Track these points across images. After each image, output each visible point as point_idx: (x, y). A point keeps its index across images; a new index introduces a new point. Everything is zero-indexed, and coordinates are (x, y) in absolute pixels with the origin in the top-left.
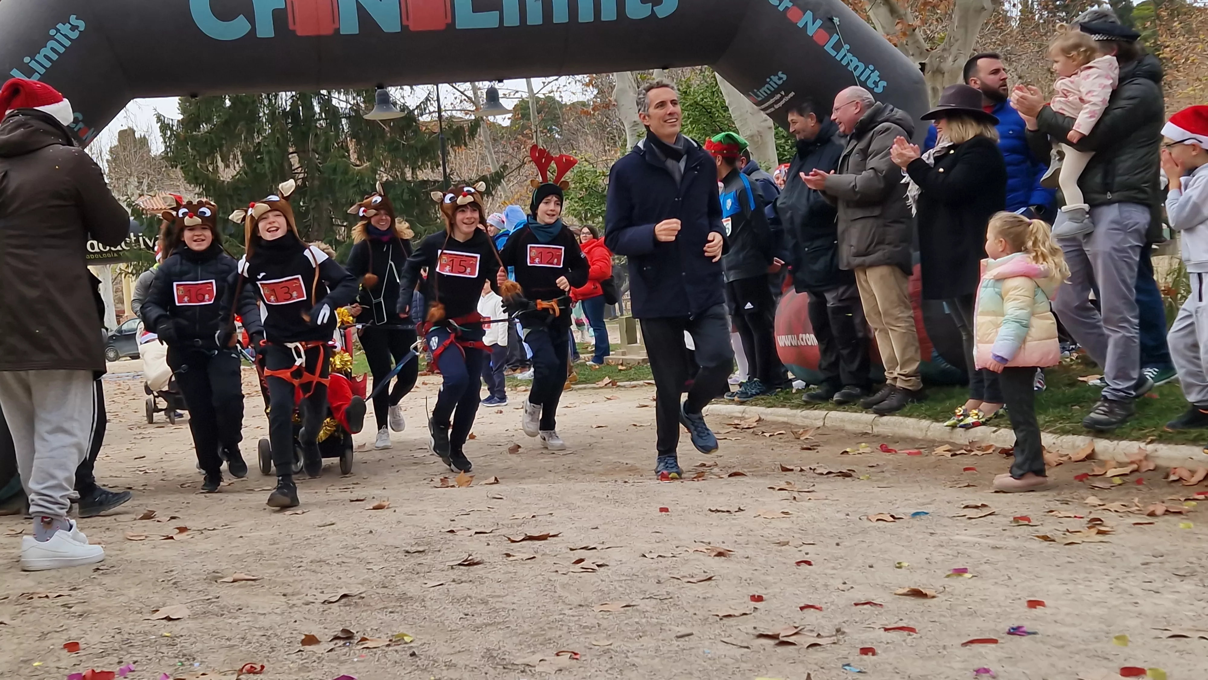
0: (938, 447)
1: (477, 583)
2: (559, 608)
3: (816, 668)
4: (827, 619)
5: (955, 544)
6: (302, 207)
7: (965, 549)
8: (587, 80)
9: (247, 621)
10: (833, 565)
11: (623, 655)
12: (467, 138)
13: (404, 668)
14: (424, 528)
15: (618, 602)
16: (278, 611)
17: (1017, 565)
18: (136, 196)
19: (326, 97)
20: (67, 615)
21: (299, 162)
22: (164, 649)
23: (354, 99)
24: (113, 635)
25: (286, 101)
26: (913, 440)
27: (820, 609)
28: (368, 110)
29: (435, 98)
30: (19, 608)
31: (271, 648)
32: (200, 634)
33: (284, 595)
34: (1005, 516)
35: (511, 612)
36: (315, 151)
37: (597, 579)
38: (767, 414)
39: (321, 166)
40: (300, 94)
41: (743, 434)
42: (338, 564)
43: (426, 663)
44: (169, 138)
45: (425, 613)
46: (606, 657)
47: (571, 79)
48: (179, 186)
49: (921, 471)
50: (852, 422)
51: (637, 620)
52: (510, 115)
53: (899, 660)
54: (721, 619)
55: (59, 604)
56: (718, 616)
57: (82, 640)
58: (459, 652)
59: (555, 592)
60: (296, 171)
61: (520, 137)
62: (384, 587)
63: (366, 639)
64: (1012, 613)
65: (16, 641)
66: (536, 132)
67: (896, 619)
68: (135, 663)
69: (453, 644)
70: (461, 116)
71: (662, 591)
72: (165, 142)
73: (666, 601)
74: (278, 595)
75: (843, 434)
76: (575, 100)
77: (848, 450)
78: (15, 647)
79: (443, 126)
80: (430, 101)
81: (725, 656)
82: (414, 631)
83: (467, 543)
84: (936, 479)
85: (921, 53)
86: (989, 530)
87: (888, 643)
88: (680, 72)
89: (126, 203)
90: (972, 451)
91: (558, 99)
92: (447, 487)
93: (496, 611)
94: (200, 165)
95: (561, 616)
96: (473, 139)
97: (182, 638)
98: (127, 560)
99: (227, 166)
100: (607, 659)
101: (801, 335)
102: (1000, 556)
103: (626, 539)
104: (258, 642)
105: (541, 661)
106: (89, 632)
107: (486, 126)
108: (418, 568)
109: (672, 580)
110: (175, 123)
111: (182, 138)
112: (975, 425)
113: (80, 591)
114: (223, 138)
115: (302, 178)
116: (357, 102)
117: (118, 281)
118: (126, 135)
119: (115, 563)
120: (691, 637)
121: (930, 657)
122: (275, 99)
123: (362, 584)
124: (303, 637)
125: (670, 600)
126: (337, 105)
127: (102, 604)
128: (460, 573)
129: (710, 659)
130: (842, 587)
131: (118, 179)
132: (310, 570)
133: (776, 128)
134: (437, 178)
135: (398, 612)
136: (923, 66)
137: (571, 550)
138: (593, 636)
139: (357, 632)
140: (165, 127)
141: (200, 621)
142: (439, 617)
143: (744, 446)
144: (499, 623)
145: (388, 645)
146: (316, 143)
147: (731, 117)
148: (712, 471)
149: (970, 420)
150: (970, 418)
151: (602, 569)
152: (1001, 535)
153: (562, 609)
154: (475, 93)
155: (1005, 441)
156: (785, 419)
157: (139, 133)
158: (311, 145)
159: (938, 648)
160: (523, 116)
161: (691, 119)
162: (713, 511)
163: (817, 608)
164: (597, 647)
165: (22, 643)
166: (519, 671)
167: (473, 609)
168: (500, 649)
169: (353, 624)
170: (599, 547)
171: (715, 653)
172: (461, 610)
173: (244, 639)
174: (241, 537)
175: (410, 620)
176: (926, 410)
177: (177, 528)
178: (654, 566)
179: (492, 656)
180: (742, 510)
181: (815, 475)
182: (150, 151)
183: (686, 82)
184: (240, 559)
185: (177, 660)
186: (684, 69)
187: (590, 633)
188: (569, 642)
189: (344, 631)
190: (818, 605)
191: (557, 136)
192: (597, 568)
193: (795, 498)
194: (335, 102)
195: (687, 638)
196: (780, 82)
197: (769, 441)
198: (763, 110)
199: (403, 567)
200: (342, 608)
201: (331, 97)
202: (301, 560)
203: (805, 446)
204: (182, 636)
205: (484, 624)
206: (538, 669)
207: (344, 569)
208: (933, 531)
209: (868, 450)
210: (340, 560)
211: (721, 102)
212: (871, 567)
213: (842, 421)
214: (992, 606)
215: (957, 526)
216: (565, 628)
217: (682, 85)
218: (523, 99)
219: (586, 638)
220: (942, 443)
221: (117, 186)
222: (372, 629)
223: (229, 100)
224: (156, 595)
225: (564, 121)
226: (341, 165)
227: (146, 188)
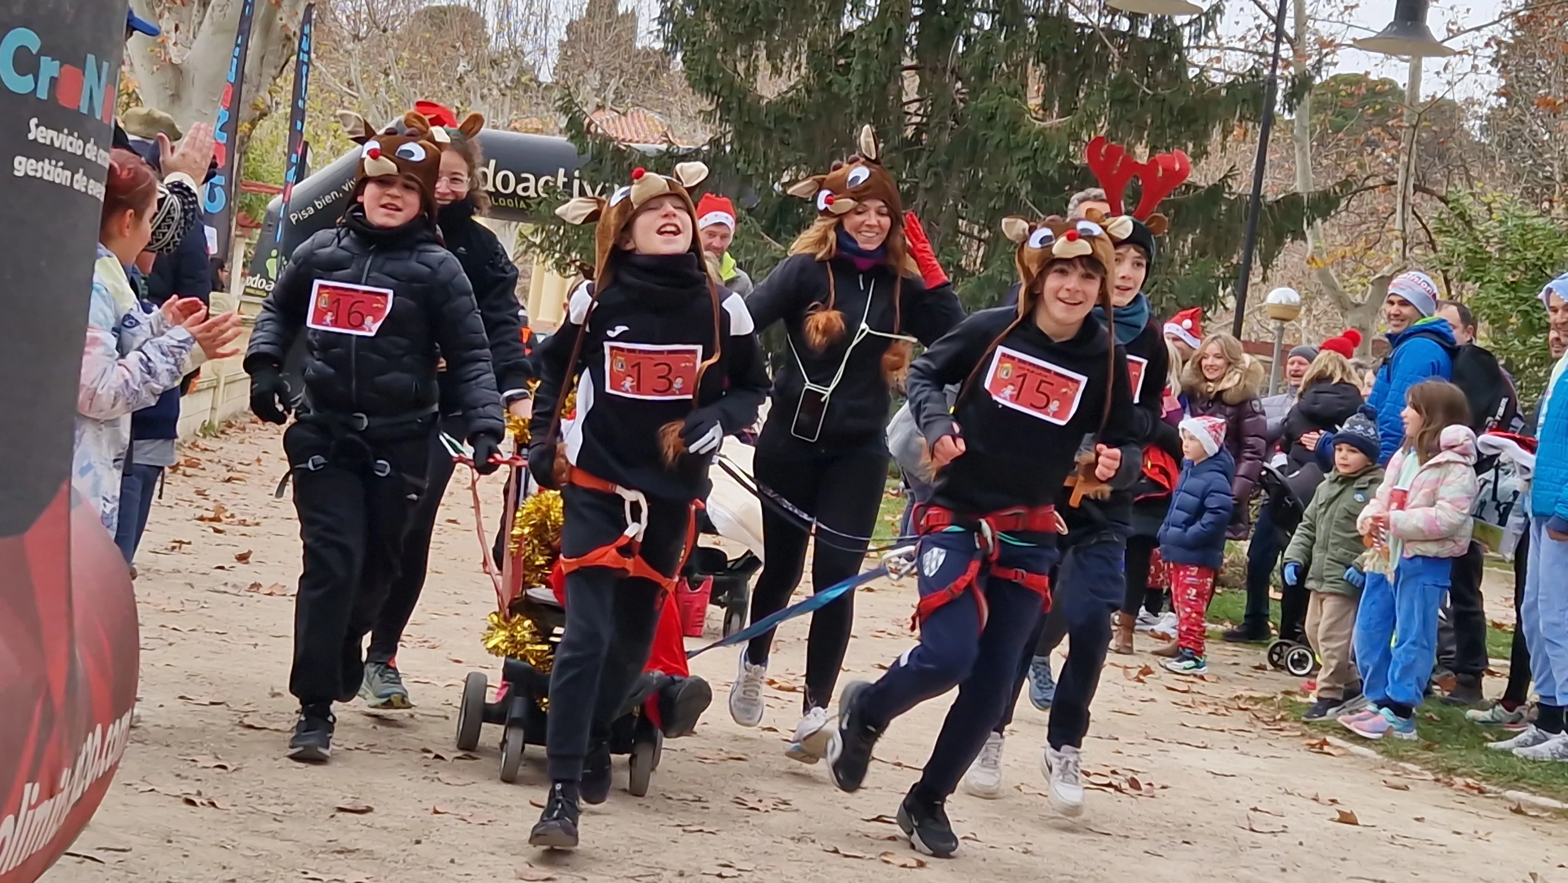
21: (918, 91)
36: (956, 73)
39: (962, 107)
60: (907, 107)
94: (723, 57)
99: (775, 70)
115: (917, 126)
158: (952, 60)
226: (1007, 110)
227: (611, 96)
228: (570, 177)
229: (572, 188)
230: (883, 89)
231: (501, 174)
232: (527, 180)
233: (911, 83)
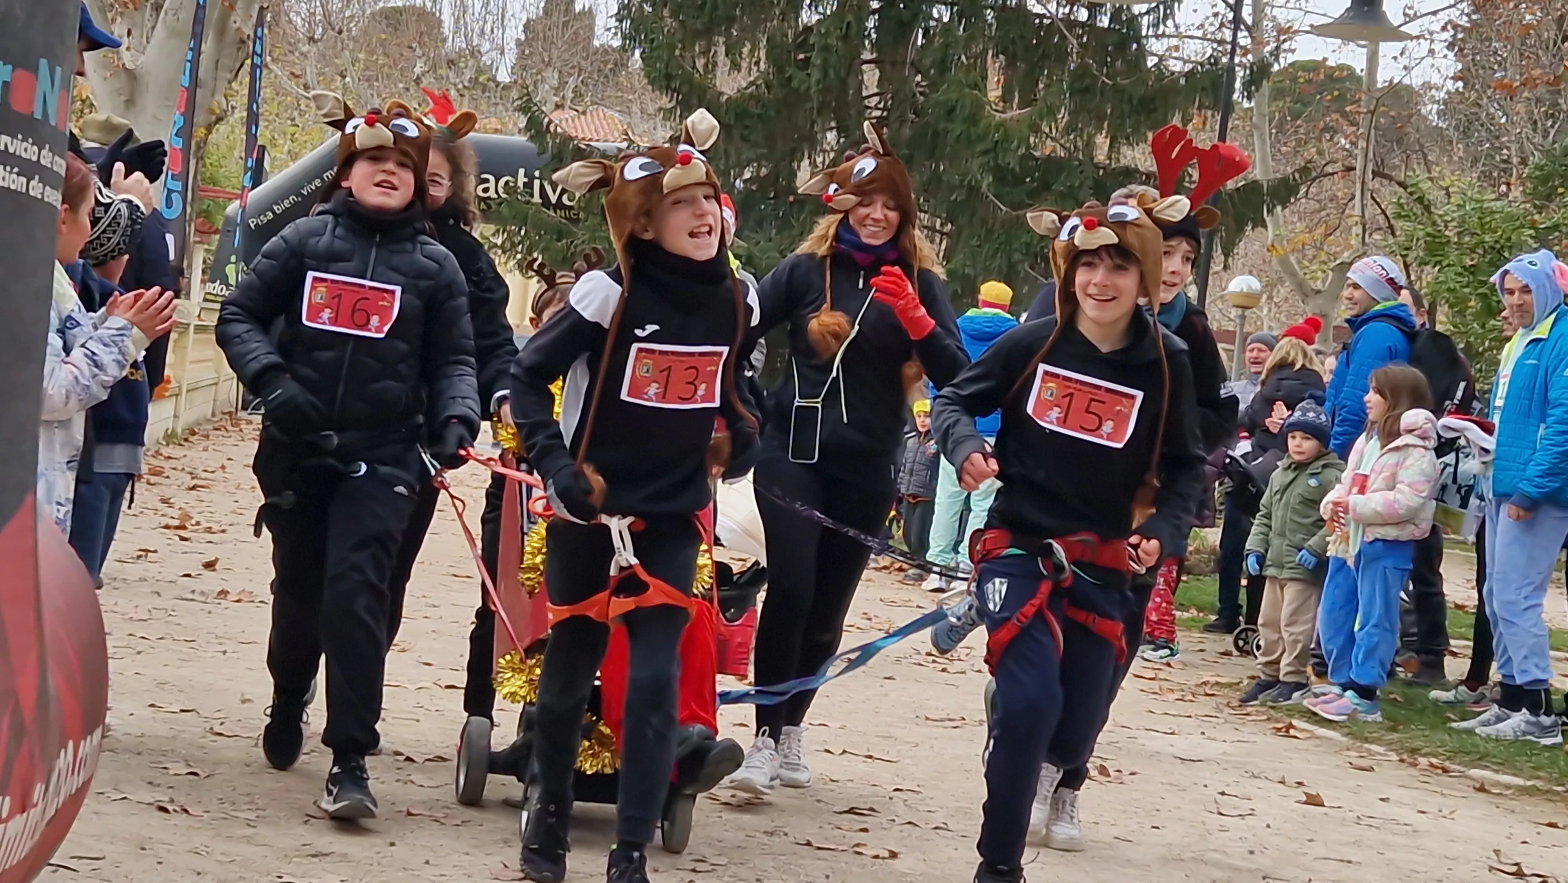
18: (550, 106)
21: (878, 85)
36: (916, 66)
39: (922, 99)
60: (867, 101)
94: (681, 53)
99: (734, 66)
158: (912, 53)
226: (967, 102)
228: (531, 177)
229: (532, 188)
230: (844, 83)
232: (487, 181)
233: (871, 77)
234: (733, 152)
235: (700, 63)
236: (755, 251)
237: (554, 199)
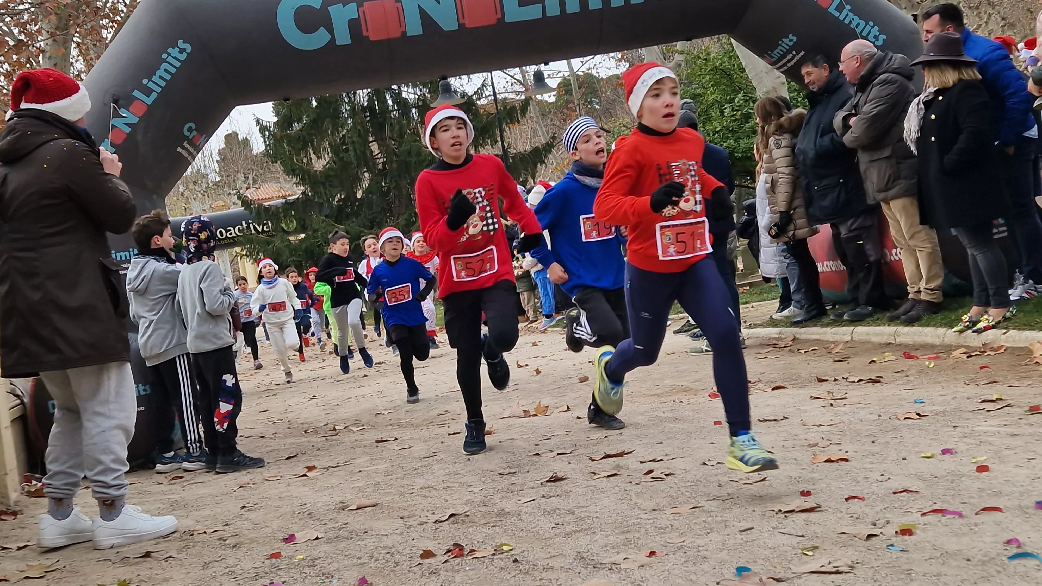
0: (955, 350)
1: (563, 497)
2: (636, 513)
3: (864, 549)
4: (870, 507)
5: (977, 434)
6: (384, 187)
7: (987, 438)
8: (619, 56)
9: (374, 542)
10: (870, 460)
11: (695, 550)
12: (519, 116)
13: (509, 573)
14: (514, 453)
15: (685, 505)
16: (398, 532)
17: (1034, 449)
18: (244, 189)
19: (397, 91)
20: (223, 547)
21: (379, 149)
22: (307, 570)
23: (421, 90)
24: (263, 561)
25: (363, 98)
26: (933, 346)
27: (862, 499)
28: (434, 99)
29: (490, 84)
30: (183, 544)
31: (395, 563)
32: (334, 555)
33: (402, 518)
34: (1019, 407)
35: (594, 519)
36: (391, 138)
37: (666, 487)
38: (801, 334)
39: (397, 150)
40: (374, 90)
41: (781, 353)
42: (444, 488)
43: (527, 567)
44: (268, 138)
45: (521, 525)
46: (680, 553)
47: (605, 56)
48: (279, 178)
49: (941, 373)
50: (877, 335)
51: (704, 519)
52: (555, 93)
53: (936, 538)
54: (777, 513)
55: (215, 538)
56: (774, 511)
57: (238, 566)
58: (554, 556)
59: (631, 500)
60: (376, 157)
61: (565, 111)
62: (484, 506)
63: (475, 551)
64: (1034, 491)
65: (184, 571)
66: (579, 105)
67: (931, 503)
68: (283, 583)
69: (548, 550)
70: (512, 97)
71: (723, 492)
72: (265, 142)
73: (727, 501)
74: (396, 518)
75: (869, 346)
76: (611, 74)
77: (875, 359)
78: (183, 576)
79: (499, 108)
80: (486, 87)
81: (783, 545)
82: (514, 541)
83: (551, 463)
84: (955, 378)
85: (913, 6)
86: (1007, 420)
87: (925, 524)
88: (700, 41)
89: (236, 196)
90: (986, 352)
91: (595, 74)
92: (530, 416)
93: (582, 519)
94: (296, 159)
95: (638, 520)
96: (525, 116)
97: (320, 560)
98: (267, 498)
99: (319, 158)
100: (682, 554)
101: (825, 263)
102: (1018, 442)
103: (688, 451)
104: (384, 559)
105: (624, 559)
106: (243, 560)
107: (534, 103)
108: (512, 487)
109: (732, 483)
110: (272, 125)
111: (279, 137)
112: (986, 329)
113: (231, 526)
114: (312, 135)
115: (383, 163)
116: (424, 94)
117: (234, 262)
118: (231, 138)
119: (258, 502)
120: (752, 530)
121: (963, 534)
122: (354, 97)
123: (466, 504)
124: (421, 552)
125: (731, 500)
126: (407, 97)
127: (251, 535)
128: (548, 489)
129: (770, 548)
130: (880, 479)
131: (228, 176)
132: (421, 496)
133: (789, 83)
134: (496, 153)
135: (499, 526)
136: (915, 17)
137: (641, 462)
138: (667, 536)
139: (466, 545)
140: (263, 129)
141: (334, 544)
142: (534, 528)
143: (783, 362)
144: (585, 530)
145: (494, 555)
146: (392, 131)
147: (748, 77)
148: (757, 387)
149: (981, 325)
150: (981, 323)
151: (669, 478)
152: (1017, 424)
153: (639, 514)
154: (524, 77)
155: (1014, 341)
156: (817, 337)
157: (242, 135)
158: (388, 134)
159: (970, 525)
160: (566, 92)
161: (712, 83)
162: (761, 421)
163: (860, 499)
164: (671, 545)
165: (189, 573)
166: (607, 569)
167: (562, 519)
168: (588, 551)
169: (463, 538)
170: (665, 458)
171: (774, 543)
172: (552, 520)
173: (372, 557)
174: (360, 471)
175: (510, 531)
176: (942, 319)
177: (306, 467)
178: (714, 472)
179: (583, 558)
180: (787, 418)
181: (847, 383)
182: (252, 150)
183: (705, 50)
184: (360, 490)
185: (318, 578)
186: (704, 39)
187: (665, 533)
188: (649, 541)
189: (454, 545)
190: (861, 496)
191: (597, 107)
192: (664, 477)
193: (832, 405)
194: (404, 95)
195: (748, 532)
196: (791, 44)
197: (804, 357)
198: (777, 69)
199: (499, 487)
200: (451, 526)
201: (401, 91)
202: (412, 487)
203: (836, 359)
204: (320, 558)
205: (573, 531)
206: (623, 566)
207: (449, 492)
208: (957, 425)
209: (893, 358)
210: (445, 486)
211: (738, 65)
212: (904, 459)
213: (868, 334)
214: (1015, 486)
215: (977, 418)
216: (643, 530)
217: (702, 53)
218: (565, 78)
219: (661, 537)
220: (958, 347)
221: (227, 182)
222: (478, 542)
223: (316, 101)
224: (294, 525)
225: (602, 94)
227: (251, 182)
228: (248, 224)
229: (250, 228)
230: (364, 153)
231: (218, 231)
232: (230, 230)
233: (375, 147)
234: (328, 192)
235: (305, 160)
236: (348, 228)
237: (260, 230)
